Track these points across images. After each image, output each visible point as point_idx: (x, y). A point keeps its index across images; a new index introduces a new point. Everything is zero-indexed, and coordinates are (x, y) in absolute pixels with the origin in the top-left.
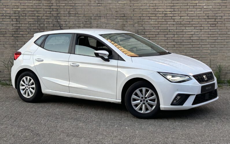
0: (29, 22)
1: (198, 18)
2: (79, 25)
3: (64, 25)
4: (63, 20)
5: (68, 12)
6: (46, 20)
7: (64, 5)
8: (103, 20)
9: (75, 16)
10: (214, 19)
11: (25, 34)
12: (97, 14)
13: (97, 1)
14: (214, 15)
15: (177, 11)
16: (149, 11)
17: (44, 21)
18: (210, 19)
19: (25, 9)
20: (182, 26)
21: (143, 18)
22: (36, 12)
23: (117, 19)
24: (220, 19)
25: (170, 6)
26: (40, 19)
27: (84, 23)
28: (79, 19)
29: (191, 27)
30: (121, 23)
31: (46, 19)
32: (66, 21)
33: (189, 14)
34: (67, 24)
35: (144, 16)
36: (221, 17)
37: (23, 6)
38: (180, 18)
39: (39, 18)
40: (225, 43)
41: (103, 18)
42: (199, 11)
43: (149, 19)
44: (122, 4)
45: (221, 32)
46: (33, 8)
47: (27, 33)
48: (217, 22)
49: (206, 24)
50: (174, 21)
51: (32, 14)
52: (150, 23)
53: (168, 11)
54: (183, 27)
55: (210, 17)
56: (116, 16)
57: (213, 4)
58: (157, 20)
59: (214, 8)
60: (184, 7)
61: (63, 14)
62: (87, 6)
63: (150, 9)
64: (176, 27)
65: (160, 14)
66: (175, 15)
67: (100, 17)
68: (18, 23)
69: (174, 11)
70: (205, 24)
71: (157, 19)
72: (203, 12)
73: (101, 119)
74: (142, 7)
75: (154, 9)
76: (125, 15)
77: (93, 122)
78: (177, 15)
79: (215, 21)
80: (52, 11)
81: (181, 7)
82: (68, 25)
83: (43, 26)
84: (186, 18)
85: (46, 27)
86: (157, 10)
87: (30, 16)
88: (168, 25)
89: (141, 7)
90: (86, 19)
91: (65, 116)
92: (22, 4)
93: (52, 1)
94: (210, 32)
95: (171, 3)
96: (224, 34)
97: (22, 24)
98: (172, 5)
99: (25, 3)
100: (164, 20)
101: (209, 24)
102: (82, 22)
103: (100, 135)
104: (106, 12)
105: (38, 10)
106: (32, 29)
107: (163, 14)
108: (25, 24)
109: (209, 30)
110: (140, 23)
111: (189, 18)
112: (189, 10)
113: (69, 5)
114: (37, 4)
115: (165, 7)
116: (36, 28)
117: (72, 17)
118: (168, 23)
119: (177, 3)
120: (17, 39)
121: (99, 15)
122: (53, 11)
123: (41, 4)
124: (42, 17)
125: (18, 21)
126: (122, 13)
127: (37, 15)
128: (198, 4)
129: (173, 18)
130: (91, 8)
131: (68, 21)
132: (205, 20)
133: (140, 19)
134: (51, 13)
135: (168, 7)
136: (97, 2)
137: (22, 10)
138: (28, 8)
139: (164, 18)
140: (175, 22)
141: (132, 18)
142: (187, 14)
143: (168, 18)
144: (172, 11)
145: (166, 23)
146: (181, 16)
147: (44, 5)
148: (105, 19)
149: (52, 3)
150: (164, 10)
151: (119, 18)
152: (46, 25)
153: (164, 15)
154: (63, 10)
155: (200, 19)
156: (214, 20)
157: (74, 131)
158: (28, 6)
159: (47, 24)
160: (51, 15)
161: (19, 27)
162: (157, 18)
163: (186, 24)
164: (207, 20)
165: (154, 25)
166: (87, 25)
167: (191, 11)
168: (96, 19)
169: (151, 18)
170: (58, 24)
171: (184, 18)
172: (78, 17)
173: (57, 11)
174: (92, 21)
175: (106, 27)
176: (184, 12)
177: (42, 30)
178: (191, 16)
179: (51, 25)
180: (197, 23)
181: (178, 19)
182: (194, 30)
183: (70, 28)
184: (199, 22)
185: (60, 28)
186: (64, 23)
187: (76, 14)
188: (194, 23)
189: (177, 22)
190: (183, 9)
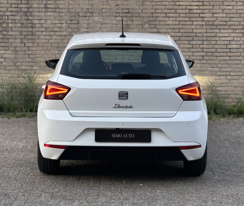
1: (238, 16)
2: (60, 25)
3: (37, 25)
4: (36, 18)
5: (45, 6)
6: (10, 17)
9: (55, 12)
12: (88, 9)
15: (208, 5)
16: (166, 5)
17: (8, 19)
20: (215, 27)
21: (156, 15)
23: (117, 17)
26: (1, 15)
27: (69, 22)
28: (61, 16)
29: (228, 29)
31: (11, 15)
32: (41, 19)
33: (226, 9)
34: (42, 24)
35: (158, 13)
38: (211, 15)
41: (97, 15)
42: (239, 6)
43: (166, 17)
50: (203, 21)
52: (167, 23)
53: (193, 5)
54: (216, 29)
56: (116, 13)
58: (178, 19)
61: (37, 8)
63: (167, 1)
65: (182, 9)
66: (204, 11)
67: (92, 13)
69: (203, 5)
71: (177, 17)
75: (173, 1)
76: (130, 11)
78: (208, 11)
80: (20, 4)
83: (7, 26)
84: (221, 15)
85: (11, 28)
86: (178, 3)
88: (194, 27)
100: (188, 19)
102: (64, 22)
104: (102, 6)
107: (186, 9)
110: (152, 23)
111: (225, 15)
112: (225, 3)
117: (49, 14)
121: (90, 10)
124: (4, 13)
126: (125, 7)
129: (201, 15)
131: (43, 20)
133: (153, 17)
134: (18, 7)
139: (187, 15)
140: (205, 21)
141: (140, 15)
142: (223, 10)
143: (194, 15)
145: (191, 23)
146: (213, 13)
148: (99, 16)
150: (188, 4)
151: (121, 15)
152: (10, 25)
153: (187, 11)
155: (242, 17)
159: (12, 23)
160: (18, 9)
162: (177, 15)
163: (221, 25)
165: (173, 26)
166: (73, 26)
167: (229, 6)
168: (86, 16)
169: (168, 15)
170: (30, 23)
171: (217, 16)
172: (59, 12)
173: (27, 4)
174: (80, 19)
175: (101, 28)
176: (218, 7)
177: (5, 33)
178: (228, 13)
179: (19, 25)
180: (238, 23)
181: (208, 17)
182: (233, 35)
183: (47, 30)
184: (240, 22)
185: (32, 30)
186: (38, 22)
187: (56, 8)
188: (233, 23)
189: (208, 21)
190: (216, 3)
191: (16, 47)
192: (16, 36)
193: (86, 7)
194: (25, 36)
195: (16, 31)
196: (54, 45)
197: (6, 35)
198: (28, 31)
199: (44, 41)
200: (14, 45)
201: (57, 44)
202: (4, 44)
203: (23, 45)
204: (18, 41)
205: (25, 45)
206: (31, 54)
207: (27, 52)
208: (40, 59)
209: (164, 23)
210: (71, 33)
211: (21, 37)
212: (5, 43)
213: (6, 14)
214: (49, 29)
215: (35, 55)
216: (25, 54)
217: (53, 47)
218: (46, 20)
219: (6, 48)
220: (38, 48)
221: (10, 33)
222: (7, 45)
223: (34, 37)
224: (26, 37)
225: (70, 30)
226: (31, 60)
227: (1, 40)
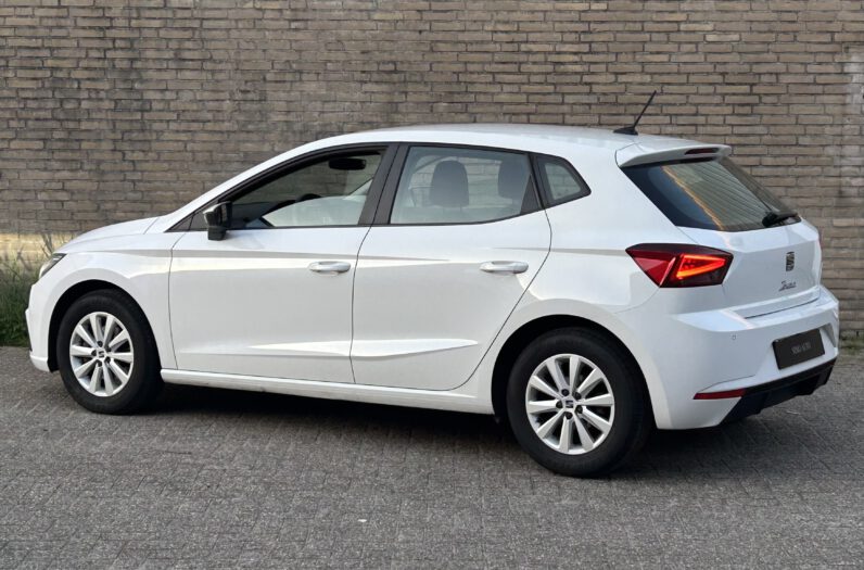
0: (17, 90)
1: (683, 79)
2: (216, 104)
3: (156, 106)
4: (152, 86)
5: (175, 54)
6: (84, 85)
7: (156, 24)
8: (311, 87)
9: (202, 69)
10: (746, 84)
12: (288, 61)
13: (288, 12)
14: (746, 68)
15: (603, 53)
16: (493, 53)
17: (79, 88)
18: (733, 84)
20: (621, 109)
21: (468, 78)
22: (46, 53)
23: (366, 82)
24: (771, 84)
25: (576, 32)
26: (61, 79)
28: (218, 81)
29: (657, 115)
30: (384, 98)
31: (88, 79)
32: (167, 90)
33: (649, 63)
34: (168, 102)
35: (472, 73)
36: (773, 79)
38: (612, 78)
39: (60, 74)
40: (789, 181)
41: (313, 77)
42: (687, 53)
43: (494, 83)
44: (387, 24)
45: (776, 135)
46: (36, 38)
47: (10, 135)
48: (760, 98)
49: (717, 105)
50: (590, 93)
51: (31, 58)
52: (497, 98)
53: (565, 53)
54: (625, 114)
55: (730, 79)
56: (363, 72)
57: (743, 26)
58: (525, 88)
59: (746, 43)
60: (628, 35)
61: (154, 60)
62: (248, 29)
63: (495, 42)
64: (600, 115)
65: (534, 63)
66: (593, 68)
67: (301, 72)
69: (590, 52)
70: (710, 104)
71: (523, 84)
72: (706, 59)
73: (268, 486)
74: (466, 33)
75: (512, 42)
76: (399, 67)
77: (234, 496)
78: (603, 67)
79: (751, 94)
80: (109, 49)
81: (619, 35)
82: (172, 104)
83: (76, 105)
84: (638, 78)
85: (88, 111)
86: (524, 47)
87: (22, 68)
88: (565, 108)
89: (461, 37)
90: (246, 82)
91: (130, 470)
93: (110, 8)
94: (733, 134)
95: (580, 21)
96: (785, 146)
98: (584, 27)
99: (4, 17)
100: (551, 88)
101: (728, 105)
102: (227, 95)
103: (251, 551)
104: (325, 55)
105: (54, 43)
106: (29, 119)
107: (546, 62)
109: (728, 130)
110: (457, 98)
111: (647, 78)
112: (649, 47)
113: (177, 25)
114: (50, 23)
115: (555, 35)
116: (48, 115)
117: (188, 75)
118: (569, 99)
119: (602, 22)
121: (294, 66)
122: (115, 48)
123: (69, 22)
124: (69, 74)
126: (386, 56)
127: (50, 63)
128: (683, 27)
129: (587, 79)
130: (265, 36)
131: (172, 90)
132: (711, 89)
133: (459, 82)
134: (105, 58)
135: (568, 37)
136: (288, 14)
138: (16, 37)
139: (550, 79)
140: (595, 93)
141: (426, 80)
142: (643, 64)
143: (568, 79)
144: (585, 53)
145: (559, 99)
146: (616, 74)
147: (81, 23)
148: (318, 80)
149: (111, 19)
150: (551, 48)
151: (375, 77)
152: (85, 104)
153: (550, 68)
154: (153, 44)
155: (694, 84)
156: (746, 89)
157: (150, 533)
158: (15, 27)
159: (90, 99)
160: (106, 64)
162: (523, 78)
164: (720, 89)
165: (513, 107)
166: (248, 106)
167: (658, 53)
168: (284, 81)
169: (499, 78)
170: (136, 100)
171: (630, 80)
172: (213, 72)
173: (129, 49)
174: (269, 87)
175: (323, 112)
176: (630, 57)
177: (71, 125)
178: (655, 73)
179: (107, 104)
180: (682, 99)
181: (605, 84)
183: (182, 118)
184: (688, 97)
185: (142, 116)
186: (158, 96)
187: (203, 60)
188: (670, 99)
189: (604, 94)
190: (625, 46)
191: (99, 162)
192: (99, 134)
193: (284, 57)
194: (123, 133)
195: (100, 120)
196: (200, 156)
197: (74, 130)
198: (132, 121)
199: (172, 146)
200: (97, 156)
201: (208, 154)
202: (70, 155)
203: (119, 155)
204: (106, 146)
205: (124, 155)
206: (139, 181)
207: (130, 176)
208: (164, 194)
209: (488, 98)
210: (244, 126)
211: (112, 136)
212: (73, 150)
213: (75, 75)
214: (188, 116)
215: (149, 182)
216: (124, 180)
217: (198, 162)
218: (177, 92)
219: (74, 166)
220: (157, 165)
221: (84, 125)
222: (76, 156)
223: (148, 136)
224: (126, 137)
225: (242, 118)
226: (138, 196)
227: (60, 145)
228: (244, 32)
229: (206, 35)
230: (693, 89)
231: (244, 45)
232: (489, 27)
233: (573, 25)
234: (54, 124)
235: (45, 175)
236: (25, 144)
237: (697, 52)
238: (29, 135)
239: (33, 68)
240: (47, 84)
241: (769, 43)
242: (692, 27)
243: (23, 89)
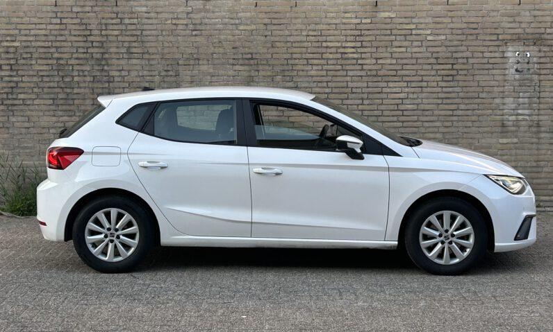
0: (38, 71)
1: (414, 61)
2: (151, 77)
3: (116, 79)
4: (114, 68)
5: (127, 50)
6: (76, 68)
7: (116, 33)
9: (143, 58)
10: (449, 64)
11: (30, 99)
12: (192, 53)
13: (191, 26)
14: (449, 55)
16: (307, 47)
17: (73, 70)
18: (442, 64)
19: (29, 44)
20: (380, 79)
21: (293, 62)
22: (53, 50)
23: (235, 65)
24: (464, 64)
25: (354, 36)
26: (62, 64)
27: (163, 73)
28: (151, 65)
29: (400, 82)
30: (246, 74)
31: (78, 64)
32: (122, 70)
33: (395, 52)
34: (123, 77)
35: (295, 59)
36: (465, 61)
37: (26, 35)
38: (374, 61)
39: (62, 62)
40: (474, 118)
41: (205, 62)
42: (416, 47)
43: (308, 64)
44: (247, 32)
45: (467, 92)
46: (48, 41)
47: (34, 96)
48: (458, 72)
49: (433, 76)
50: (362, 70)
51: (45, 53)
52: (309, 73)
53: (348, 47)
54: (382, 82)
55: (440, 61)
56: (234, 59)
57: (447, 31)
58: (325, 67)
59: (449, 41)
60: (383, 37)
61: (115, 53)
62: (169, 35)
63: (308, 42)
64: (367, 82)
66: (363, 56)
67: (198, 59)
68: (15, 73)
69: (362, 47)
70: (430, 75)
71: (324, 65)
72: (427, 50)
74: (292, 37)
75: (318, 42)
76: (254, 56)
78: (369, 54)
79: (452, 69)
80: (90, 47)
81: (377, 37)
82: (126, 78)
83: (71, 80)
84: (389, 61)
85: (78, 82)
86: (324, 44)
87: (41, 58)
88: (348, 79)
89: (289, 39)
92: (23, 32)
93: (90, 24)
94: (442, 92)
95: (356, 29)
96: (472, 98)
97: (24, 76)
98: (358, 33)
99: (30, 30)
100: (340, 67)
102: (157, 73)
104: (212, 50)
105: (58, 44)
106: (45, 87)
107: (337, 53)
108: (29, 76)
109: (440, 90)
110: (287, 73)
111: (394, 61)
113: (128, 33)
114: (56, 33)
115: (342, 37)
116: (55, 85)
117: (134, 61)
119: (369, 30)
120: (12, 111)
121: (195, 56)
122: (93, 47)
123: (67, 32)
124: (67, 61)
125: (15, 70)
126: (247, 50)
127: (56, 55)
128: (414, 32)
129: (360, 62)
130: (178, 39)
131: (126, 70)
132: (430, 67)
133: (288, 64)
134: (87, 53)
135: (349, 38)
137: (24, 44)
138: (36, 41)
139: (339, 62)
140: (365, 70)
141: (269, 63)
142: (391, 53)
143: (349, 62)
144: (359, 47)
145: (345, 73)
146: (377, 59)
147: (74, 33)
148: (208, 64)
149: (91, 30)
150: (339, 45)
151: (241, 62)
152: (76, 79)
153: (339, 56)
154: (114, 44)
155: (420, 64)
156: (450, 67)
158: (36, 36)
159: (79, 76)
160: (88, 56)
161: (17, 82)
162: (324, 62)
163: (388, 76)
164: (435, 67)
165: (318, 78)
166: (169, 79)
167: (400, 47)
168: (189, 65)
169: (310, 61)
170: (106, 76)
171: (384, 62)
172: (149, 60)
173: (101, 47)
174: (181, 68)
175: (212, 82)
176: (384, 49)
177: (69, 91)
178: (398, 58)
179: (88, 79)
180: (414, 73)
181: (370, 65)
182: (407, 90)
184: (417, 71)
186: (118, 74)
187: (143, 53)
188: (407, 72)
189: (370, 70)
190: (381, 43)
192: (84, 95)
193: (189, 51)
195: (85, 87)
197: (70, 93)
198: (103, 88)
200: (83, 108)
202: (68, 108)
209: (305, 73)
212: (70, 105)
213: (70, 62)
218: (129, 71)
219: (70, 114)
221: (76, 91)
222: (72, 108)
227: (62, 102)
228: (166, 37)
229: (144, 39)
230: (420, 67)
231: (166, 44)
232: (304, 33)
233: (352, 31)
234: (59, 90)
235: (54, 119)
236: (42, 102)
237: (422, 46)
238: (45, 96)
239: (46, 59)
240: (54, 68)
241: (462, 41)
242: (419, 32)
243: (41, 70)
